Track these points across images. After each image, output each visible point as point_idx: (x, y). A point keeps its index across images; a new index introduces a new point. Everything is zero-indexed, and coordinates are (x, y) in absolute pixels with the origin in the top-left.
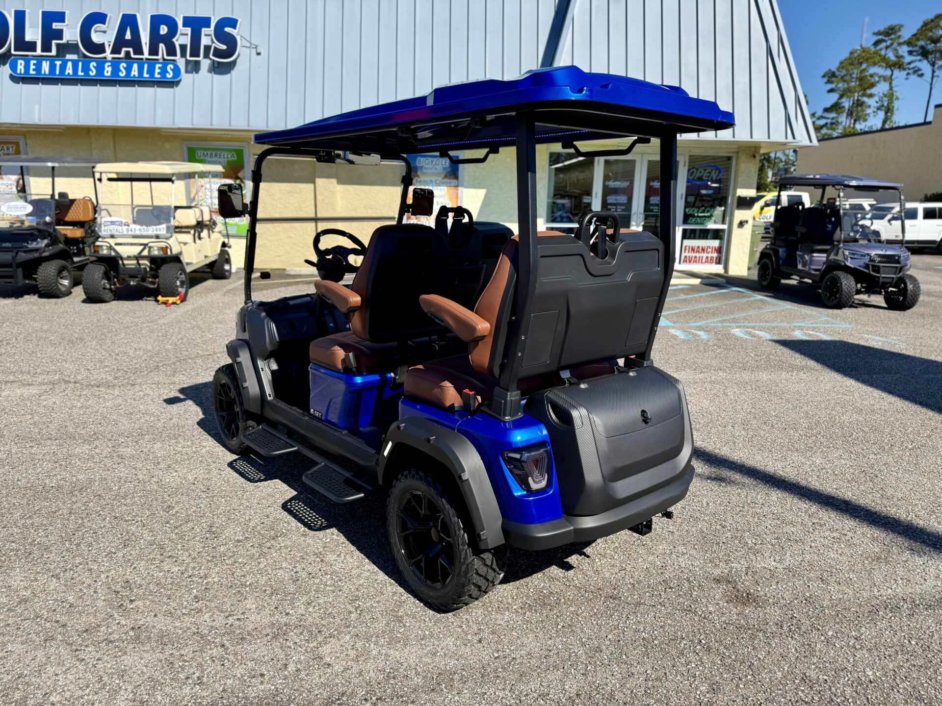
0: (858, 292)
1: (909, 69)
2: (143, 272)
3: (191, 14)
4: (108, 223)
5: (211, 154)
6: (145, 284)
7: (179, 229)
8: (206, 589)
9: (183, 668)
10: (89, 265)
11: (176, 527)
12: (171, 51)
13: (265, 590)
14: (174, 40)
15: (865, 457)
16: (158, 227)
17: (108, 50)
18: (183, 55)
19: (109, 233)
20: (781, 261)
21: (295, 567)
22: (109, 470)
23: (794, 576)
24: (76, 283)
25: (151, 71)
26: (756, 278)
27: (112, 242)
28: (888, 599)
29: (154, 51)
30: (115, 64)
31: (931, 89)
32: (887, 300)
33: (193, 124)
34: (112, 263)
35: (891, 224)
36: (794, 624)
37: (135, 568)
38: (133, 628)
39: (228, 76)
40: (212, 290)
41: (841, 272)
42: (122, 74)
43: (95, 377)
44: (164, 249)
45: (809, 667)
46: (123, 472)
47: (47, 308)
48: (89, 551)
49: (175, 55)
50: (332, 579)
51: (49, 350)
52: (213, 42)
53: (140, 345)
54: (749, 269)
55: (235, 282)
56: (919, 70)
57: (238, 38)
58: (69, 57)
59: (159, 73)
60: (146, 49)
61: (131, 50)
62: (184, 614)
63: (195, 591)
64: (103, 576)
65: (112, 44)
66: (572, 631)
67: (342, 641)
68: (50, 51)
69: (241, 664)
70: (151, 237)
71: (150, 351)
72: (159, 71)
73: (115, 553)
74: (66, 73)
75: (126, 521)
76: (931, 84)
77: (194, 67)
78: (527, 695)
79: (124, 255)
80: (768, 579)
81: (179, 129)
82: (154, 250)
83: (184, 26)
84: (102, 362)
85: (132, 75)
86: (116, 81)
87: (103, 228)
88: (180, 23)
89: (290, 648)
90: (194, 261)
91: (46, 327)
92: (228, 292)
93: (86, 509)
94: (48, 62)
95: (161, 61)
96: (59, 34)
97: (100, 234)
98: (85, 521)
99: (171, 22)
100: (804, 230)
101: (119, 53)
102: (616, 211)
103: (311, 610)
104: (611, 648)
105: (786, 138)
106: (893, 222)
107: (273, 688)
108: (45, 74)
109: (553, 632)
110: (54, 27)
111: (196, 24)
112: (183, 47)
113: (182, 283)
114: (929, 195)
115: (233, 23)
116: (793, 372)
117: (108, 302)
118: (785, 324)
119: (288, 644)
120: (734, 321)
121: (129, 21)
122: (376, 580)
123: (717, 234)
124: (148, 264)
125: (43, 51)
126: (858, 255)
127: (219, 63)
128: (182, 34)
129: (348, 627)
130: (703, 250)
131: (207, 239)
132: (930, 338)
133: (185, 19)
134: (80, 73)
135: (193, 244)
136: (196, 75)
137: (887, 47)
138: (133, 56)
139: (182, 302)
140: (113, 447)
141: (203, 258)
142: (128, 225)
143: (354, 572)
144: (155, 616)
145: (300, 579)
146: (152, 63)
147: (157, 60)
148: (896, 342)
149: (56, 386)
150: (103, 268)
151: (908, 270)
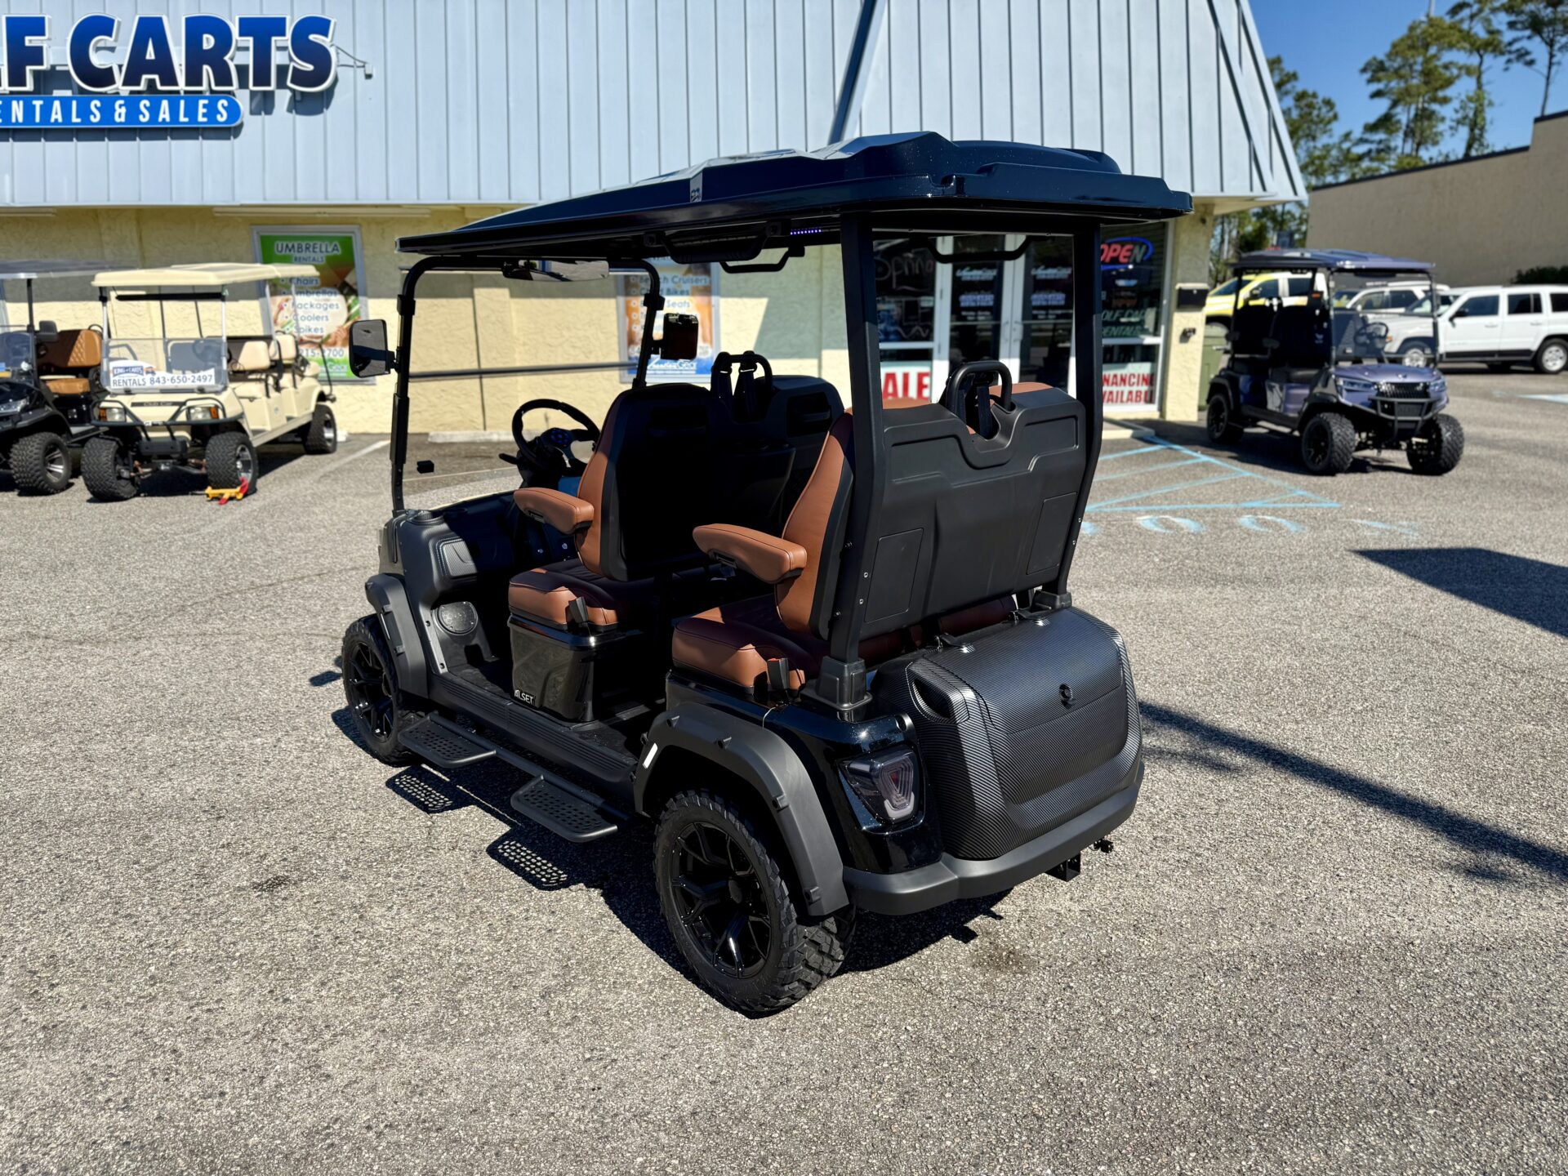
0: (1362, 446)
1: (1510, 52)
2: (179, 449)
3: (255, 13)
4: (121, 371)
5: (300, 247)
6: (185, 469)
7: (240, 376)
8: (171, 964)
9: (105, 1085)
10: (92, 440)
11: (149, 870)
12: (223, 77)
13: (262, 965)
14: (227, 58)
15: (1278, 727)
16: (202, 373)
17: (119, 78)
18: (243, 84)
19: (123, 386)
20: (1242, 397)
21: (316, 928)
22: (64, 780)
23: (1094, 922)
24: (75, 472)
25: (191, 112)
26: (1204, 424)
27: (127, 400)
28: (1228, 955)
29: (194, 77)
30: (132, 103)
31: (1548, 84)
32: (1412, 457)
33: (265, 199)
34: (128, 436)
35: (1454, 325)
36: (1065, 997)
37: (70, 934)
38: (44, 1028)
39: (319, 117)
40: (301, 474)
41: (1332, 415)
42: (145, 118)
43: (80, 627)
44: (213, 411)
45: (1063, 1065)
46: (88, 783)
47: (26, 512)
48: (5, 909)
49: (231, 84)
50: (369, 945)
51: (16, 583)
52: (291, 59)
53: (163, 572)
54: (1200, 409)
55: (341, 458)
56: (1527, 53)
57: (332, 51)
58: (57, 93)
59: (204, 115)
60: (181, 77)
61: (156, 77)
62: (128, 1004)
63: (152, 968)
64: (18, 948)
65: (124, 69)
66: (718, 1016)
67: (358, 1039)
68: (24, 84)
69: (195, 1078)
70: (191, 391)
71: (177, 581)
72: (205, 111)
73: (44, 912)
74: (52, 120)
75: (72, 861)
76: (1548, 78)
77: (264, 104)
78: (616, 1115)
79: (148, 422)
80: (1050, 929)
81: (242, 206)
82: (196, 412)
83: (242, 34)
84: (95, 602)
85: (160, 120)
86: (135, 129)
87: (112, 378)
88: (235, 30)
89: (276, 1051)
90: (268, 428)
91: (18, 545)
92: (325, 476)
93: (15, 844)
94: (21, 103)
95: (208, 94)
96: (36, 55)
97: (108, 388)
98: (9, 862)
99: (218, 28)
100: (1275, 344)
101: (138, 84)
102: (976, 320)
103: (323, 993)
104: (769, 1042)
105: (1251, 189)
106: (1457, 321)
107: (233, 1112)
108: (17, 123)
109: (687, 1018)
110: (27, 44)
111: (262, 30)
112: (242, 70)
113: (246, 465)
114: (1524, 272)
115: (322, 26)
116: (1215, 587)
117: (126, 499)
118: (1231, 506)
119: (275, 1046)
120: (1147, 501)
121: (150, 29)
122: (437, 945)
123: (1148, 354)
124: (189, 437)
125: (11, 84)
126: (1359, 384)
127: (303, 93)
128: (239, 49)
129: (374, 1018)
130: (1123, 380)
131: (292, 389)
132: (1464, 521)
133: (242, 20)
134: (75, 119)
135: (265, 398)
136: (267, 117)
137: (1472, 17)
138: (160, 87)
139: (245, 495)
140: (80, 742)
141: (285, 421)
142: (153, 373)
143: (407, 933)
144: (84, 1007)
145: (320, 946)
146: (192, 98)
147: (200, 92)
148: (1405, 531)
149: (15, 644)
150: (114, 444)
151: (1443, 407)
